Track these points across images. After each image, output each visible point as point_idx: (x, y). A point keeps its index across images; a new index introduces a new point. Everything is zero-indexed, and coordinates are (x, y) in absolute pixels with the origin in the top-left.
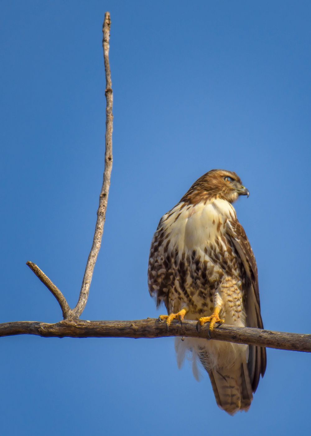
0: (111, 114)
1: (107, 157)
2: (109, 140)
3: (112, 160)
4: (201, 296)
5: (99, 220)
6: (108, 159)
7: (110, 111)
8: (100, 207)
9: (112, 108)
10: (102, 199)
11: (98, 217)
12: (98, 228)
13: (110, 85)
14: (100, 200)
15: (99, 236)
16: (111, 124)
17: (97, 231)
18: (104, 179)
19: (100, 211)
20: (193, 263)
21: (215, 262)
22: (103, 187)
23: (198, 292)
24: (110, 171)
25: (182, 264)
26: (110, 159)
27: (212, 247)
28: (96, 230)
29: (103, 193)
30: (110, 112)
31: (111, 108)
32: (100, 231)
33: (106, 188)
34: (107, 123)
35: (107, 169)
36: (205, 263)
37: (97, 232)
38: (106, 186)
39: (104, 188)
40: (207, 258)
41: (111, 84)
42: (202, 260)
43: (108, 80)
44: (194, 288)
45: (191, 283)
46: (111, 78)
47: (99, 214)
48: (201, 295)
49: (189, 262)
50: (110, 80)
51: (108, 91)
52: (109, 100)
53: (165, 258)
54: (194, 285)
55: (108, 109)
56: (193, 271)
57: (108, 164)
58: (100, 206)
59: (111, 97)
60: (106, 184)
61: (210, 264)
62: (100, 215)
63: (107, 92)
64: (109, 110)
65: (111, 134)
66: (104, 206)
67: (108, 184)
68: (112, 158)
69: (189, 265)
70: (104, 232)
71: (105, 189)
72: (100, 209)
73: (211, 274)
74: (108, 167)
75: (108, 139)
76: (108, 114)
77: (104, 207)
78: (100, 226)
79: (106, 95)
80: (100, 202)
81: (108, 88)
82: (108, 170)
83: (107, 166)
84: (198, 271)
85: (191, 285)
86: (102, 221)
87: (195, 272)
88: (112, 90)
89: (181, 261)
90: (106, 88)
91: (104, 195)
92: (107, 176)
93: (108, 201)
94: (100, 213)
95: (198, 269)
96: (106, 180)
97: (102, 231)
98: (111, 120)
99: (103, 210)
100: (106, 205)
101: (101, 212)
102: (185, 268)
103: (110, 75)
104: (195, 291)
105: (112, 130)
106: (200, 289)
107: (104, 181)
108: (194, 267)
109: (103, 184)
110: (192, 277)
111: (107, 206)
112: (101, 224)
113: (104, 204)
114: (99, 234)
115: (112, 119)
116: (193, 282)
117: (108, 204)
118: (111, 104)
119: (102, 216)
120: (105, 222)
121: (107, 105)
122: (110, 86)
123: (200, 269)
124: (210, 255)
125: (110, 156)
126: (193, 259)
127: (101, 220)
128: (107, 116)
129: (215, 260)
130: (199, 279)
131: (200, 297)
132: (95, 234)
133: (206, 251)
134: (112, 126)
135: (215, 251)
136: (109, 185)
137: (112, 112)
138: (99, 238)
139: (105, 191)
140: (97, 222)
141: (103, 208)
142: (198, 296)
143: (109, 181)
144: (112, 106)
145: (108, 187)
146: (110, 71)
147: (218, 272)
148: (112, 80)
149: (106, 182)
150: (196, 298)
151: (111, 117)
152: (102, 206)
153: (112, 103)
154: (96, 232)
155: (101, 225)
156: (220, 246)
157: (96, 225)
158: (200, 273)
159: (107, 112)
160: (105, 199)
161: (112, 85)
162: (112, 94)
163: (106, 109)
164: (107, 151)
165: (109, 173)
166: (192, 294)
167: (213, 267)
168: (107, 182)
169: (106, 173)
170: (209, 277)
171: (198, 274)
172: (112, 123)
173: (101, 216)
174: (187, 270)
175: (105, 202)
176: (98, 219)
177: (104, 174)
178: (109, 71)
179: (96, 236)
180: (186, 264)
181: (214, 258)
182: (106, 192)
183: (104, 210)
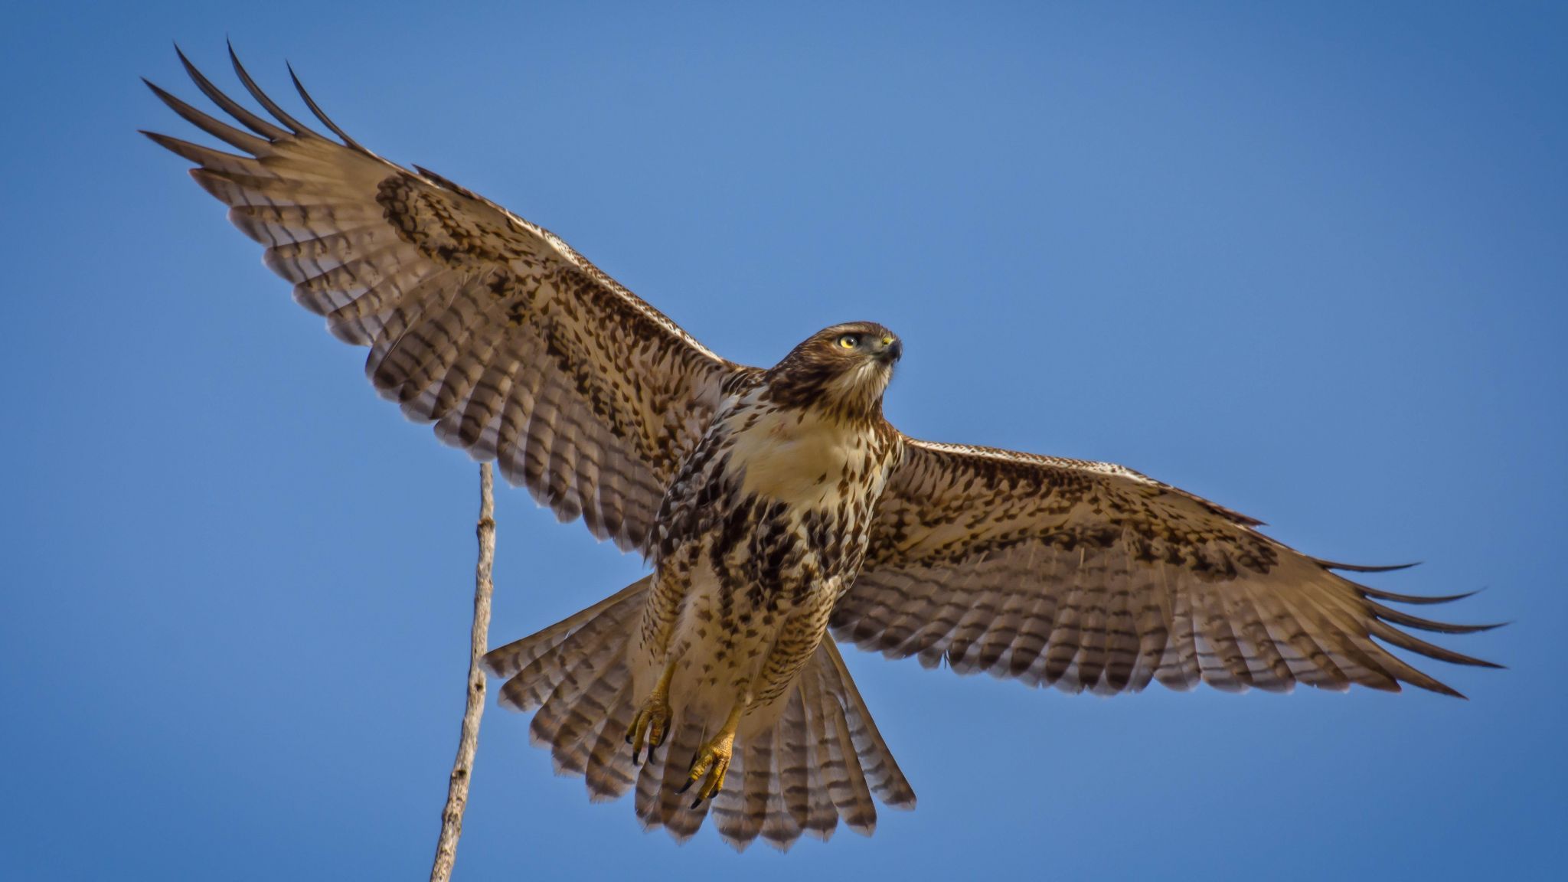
0: (488, 579)
1: (474, 681)
2: (480, 641)
3: (484, 690)
4: (751, 598)
5: (446, 833)
6: (474, 688)
7: (487, 571)
8: (451, 802)
9: (491, 566)
10: (456, 783)
11: (444, 825)
12: (442, 852)
13: (489, 510)
14: (451, 784)
15: (444, 872)
16: (486, 604)
17: (440, 858)
18: (463, 735)
19: (449, 812)
20: (765, 522)
21: (812, 544)
22: (459, 754)
23: (751, 586)
24: (480, 717)
25: (741, 514)
26: (479, 687)
27: (824, 516)
28: (437, 855)
29: (459, 767)
30: (487, 575)
31: (489, 565)
32: (447, 858)
33: (467, 755)
34: (477, 600)
35: (471, 710)
36: (794, 537)
37: (440, 861)
38: (466, 752)
39: (462, 757)
40: (803, 531)
41: (492, 508)
42: (790, 529)
43: (486, 498)
44: (746, 573)
45: (744, 561)
46: (493, 492)
47: (447, 819)
48: (754, 595)
49: (759, 515)
50: (490, 497)
51: (485, 524)
52: (485, 546)
53: (707, 484)
54: (749, 567)
55: (481, 567)
56: (759, 538)
57: (475, 698)
58: (449, 800)
59: (491, 538)
60: (467, 746)
61: (802, 544)
62: (449, 820)
63: (481, 526)
64: (484, 569)
65: (486, 628)
66: (459, 799)
67: (471, 747)
68: (484, 684)
69: (757, 523)
70: (456, 861)
71: (464, 758)
72: (450, 806)
73: (793, 563)
74: (474, 705)
75: (478, 640)
76: (482, 580)
77: (459, 802)
78: (447, 847)
79: (479, 534)
80: (450, 789)
81: (484, 517)
82: (473, 714)
83: (472, 705)
84: (769, 544)
85: (743, 566)
86: (452, 836)
87: (761, 542)
88: (495, 523)
89: (740, 506)
90: (481, 516)
91: (462, 773)
92: (470, 727)
93: (471, 789)
94: (450, 815)
95: (769, 540)
96: (468, 737)
97: (451, 859)
98: (486, 593)
99: (456, 808)
100: (464, 798)
101: (452, 813)
102: (745, 525)
103: (491, 486)
104: (747, 580)
105: (488, 618)
106: (757, 581)
107: (462, 741)
108: (763, 530)
109: (461, 746)
110: (752, 547)
111: (468, 799)
112: (451, 843)
113: (460, 795)
114: (445, 865)
115: (489, 592)
116: (749, 561)
117: (469, 795)
118: (489, 556)
119: (453, 823)
120: (460, 837)
121: (481, 558)
122: (490, 513)
123: (776, 542)
124: (811, 530)
125: (480, 680)
126: (771, 515)
127: (450, 832)
128: (478, 583)
129: (818, 541)
130: (762, 559)
131: (749, 598)
132: (434, 866)
133: (807, 517)
134: (489, 609)
135: (826, 527)
136: (474, 750)
137: (490, 575)
138: (444, 875)
139: (463, 763)
140: (441, 836)
141: (458, 805)
142: (745, 596)
143: (475, 740)
144: (492, 561)
145: (470, 755)
146: (491, 476)
147: (806, 567)
148: (495, 499)
149: (467, 741)
150: (739, 596)
151: (487, 586)
152: (454, 798)
153: (493, 552)
154: (436, 862)
155: (450, 845)
156: (844, 519)
157: (439, 844)
158: (770, 550)
159: (479, 572)
160: (463, 783)
161: (495, 509)
162: (494, 531)
163: (478, 566)
164: (473, 668)
165: (475, 721)
166: (738, 584)
167: (804, 553)
168: (469, 741)
169: (467, 721)
170: (784, 566)
171: (763, 550)
172: (490, 600)
173: (450, 823)
174: (748, 529)
175: (463, 789)
176: (443, 830)
177: (464, 722)
178: (489, 476)
179: (436, 870)
180: (751, 517)
181: (817, 537)
182: (465, 766)
183: (459, 808)
